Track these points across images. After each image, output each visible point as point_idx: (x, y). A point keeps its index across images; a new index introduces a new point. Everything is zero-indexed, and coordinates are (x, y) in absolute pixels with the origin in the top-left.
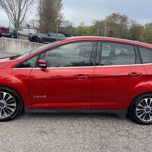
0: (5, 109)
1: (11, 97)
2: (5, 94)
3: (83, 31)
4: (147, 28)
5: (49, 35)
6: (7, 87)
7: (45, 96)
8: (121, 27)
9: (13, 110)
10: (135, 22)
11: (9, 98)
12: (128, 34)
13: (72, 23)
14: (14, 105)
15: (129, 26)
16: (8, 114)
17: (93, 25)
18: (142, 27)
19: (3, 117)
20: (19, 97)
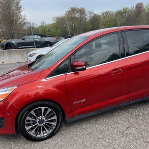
0: (45, 125)
1: (50, 110)
2: (43, 108)
3: (47, 30)
4: (104, 18)
5: (23, 39)
6: (43, 100)
7: (85, 100)
8: (81, 20)
9: (54, 124)
10: (93, 13)
11: (48, 112)
12: (89, 26)
13: (33, 24)
14: (55, 117)
15: (88, 17)
16: (49, 130)
17: (54, 22)
18: (100, 17)
19: (44, 135)
20: (58, 108)
